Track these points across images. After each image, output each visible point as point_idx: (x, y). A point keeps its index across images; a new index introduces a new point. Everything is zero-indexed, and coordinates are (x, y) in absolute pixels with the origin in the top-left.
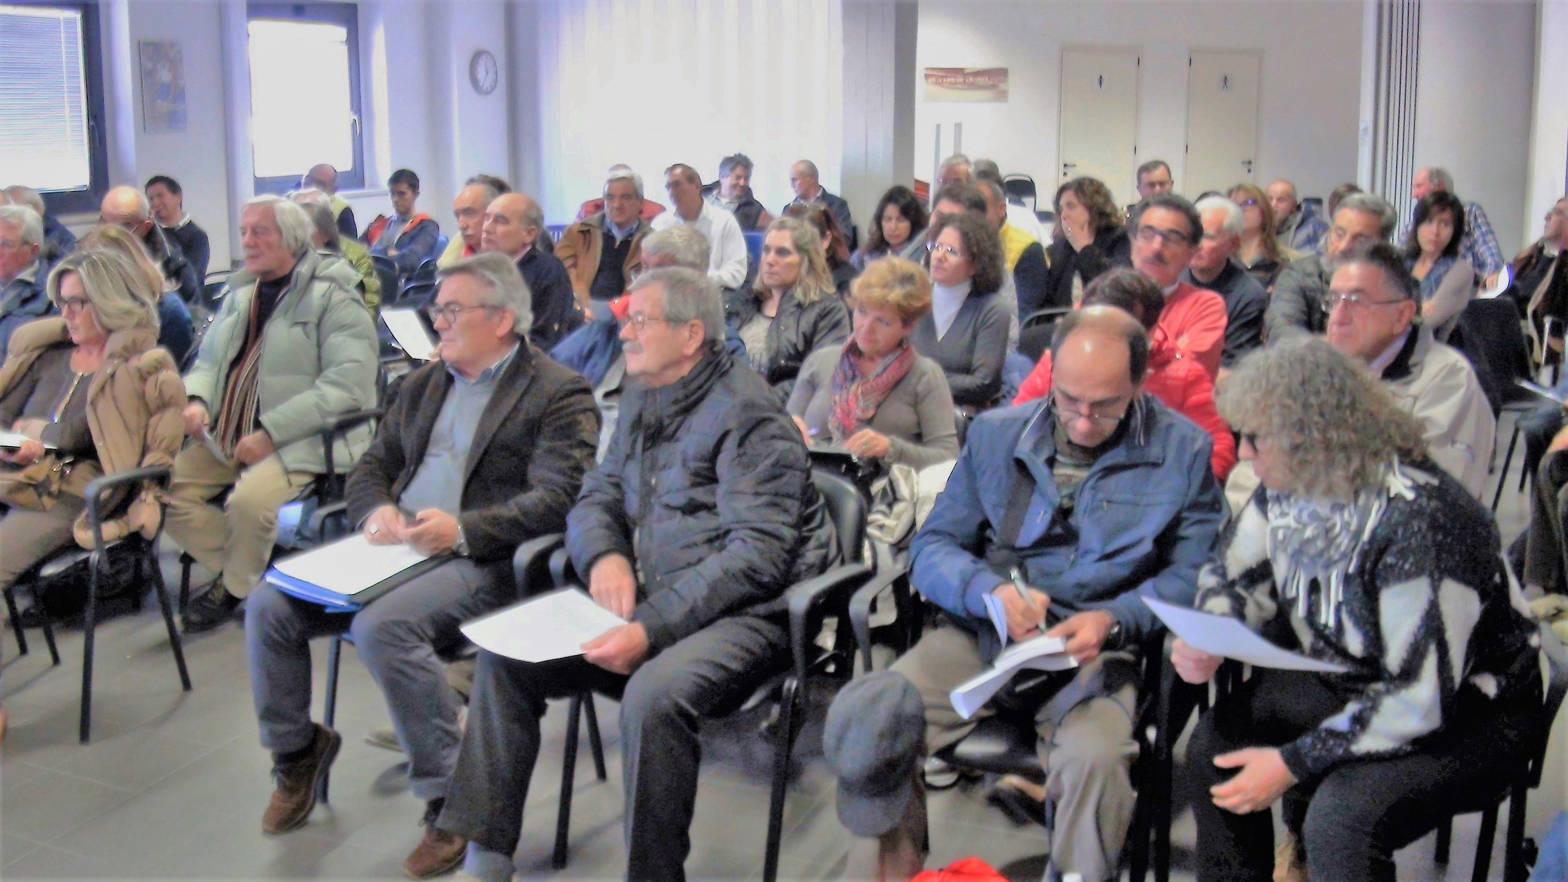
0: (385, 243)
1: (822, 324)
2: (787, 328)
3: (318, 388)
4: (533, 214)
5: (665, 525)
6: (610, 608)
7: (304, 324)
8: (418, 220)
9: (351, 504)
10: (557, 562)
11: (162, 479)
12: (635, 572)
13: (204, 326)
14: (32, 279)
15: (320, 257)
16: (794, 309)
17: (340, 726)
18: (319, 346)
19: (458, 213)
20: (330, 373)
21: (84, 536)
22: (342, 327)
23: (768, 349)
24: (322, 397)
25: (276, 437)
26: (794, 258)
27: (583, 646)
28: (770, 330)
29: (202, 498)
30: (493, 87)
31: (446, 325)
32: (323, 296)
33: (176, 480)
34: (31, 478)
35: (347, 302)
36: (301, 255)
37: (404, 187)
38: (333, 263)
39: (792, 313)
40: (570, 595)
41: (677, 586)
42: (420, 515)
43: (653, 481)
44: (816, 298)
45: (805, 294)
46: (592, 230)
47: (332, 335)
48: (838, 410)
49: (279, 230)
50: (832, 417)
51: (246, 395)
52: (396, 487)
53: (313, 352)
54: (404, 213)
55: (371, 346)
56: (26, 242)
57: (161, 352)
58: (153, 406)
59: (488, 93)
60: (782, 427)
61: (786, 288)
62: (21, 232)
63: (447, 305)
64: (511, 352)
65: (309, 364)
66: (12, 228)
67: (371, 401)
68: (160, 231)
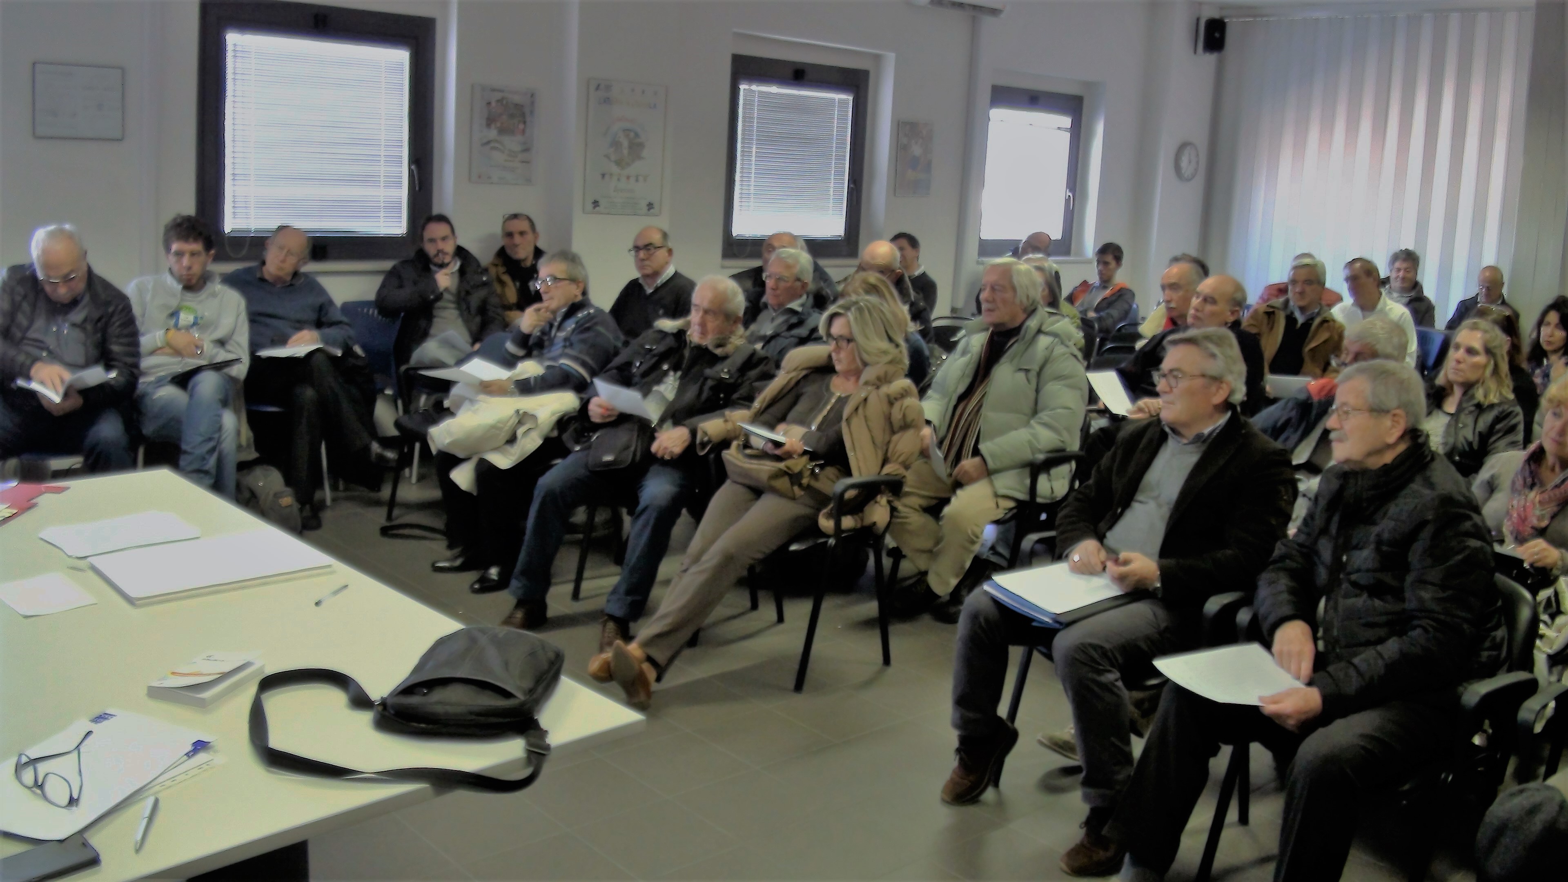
0: (1086, 306)
1: (1498, 427)
2: (1465, 426)
3: (1032, 427)
4: (1238, 296)
5: (1351, 601)
6: (1288, 670)
7: (1027, 371)
8: (1118, 288)
9: (1062, 533)
10: (1243, 616)
11: (895, 487)
12: (1315, 639)
13: (939, 362)
14: (799, 309)
15: (1047, 315)
16: (1472, 408)
17: (1019, 723)
18: (1037, 391)
19: (1163, 287)
20: (1044, 416)
21: (826, 523)
22: (1059, 378)
23: (1445, 444)
24: (1034, 436)
25: (991, 464)
26: (1481, 359)
27: (1261, 699)
28: (1449, 426)
29: (921, 506)
30: (1193, 176)
31: (1168, 389)
32: (1046, 349)
33: (906, 489)
34: (788, 468)
35: (1066, 356)
36: (1031, 312)
37: (1109, 258)
38: (1058, 321)
39: (1471, 412)
40: (1254, 649)
41: (1356, 661)
42: (1123, 555)
43: (1345, 558)
44: (1496, 401)
45: (1486, 396)
46: (1276, 311)
47: (1050, 384)
48: (1515, 515)
49: (1014, 289)
50: (1508, 521)
51: (970, 425)
52: (1102, 525)
53: (1032, 395)
54: (1105, 281)
55: (1082, 396)
56: (798, 279)
57: (907, 382)
58: (896, 425)
59: (1189, 180)
60: (1475, 525)
61: (1468, 387)
62: (796, 270)
63: (1171, 371)
64: (1223, 419)
65: (1027, 407)
66: (788, 267)
67: (1074, 445)
68: (907, 279)
